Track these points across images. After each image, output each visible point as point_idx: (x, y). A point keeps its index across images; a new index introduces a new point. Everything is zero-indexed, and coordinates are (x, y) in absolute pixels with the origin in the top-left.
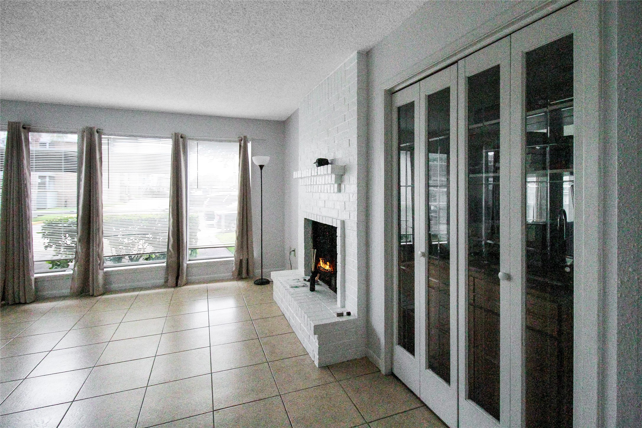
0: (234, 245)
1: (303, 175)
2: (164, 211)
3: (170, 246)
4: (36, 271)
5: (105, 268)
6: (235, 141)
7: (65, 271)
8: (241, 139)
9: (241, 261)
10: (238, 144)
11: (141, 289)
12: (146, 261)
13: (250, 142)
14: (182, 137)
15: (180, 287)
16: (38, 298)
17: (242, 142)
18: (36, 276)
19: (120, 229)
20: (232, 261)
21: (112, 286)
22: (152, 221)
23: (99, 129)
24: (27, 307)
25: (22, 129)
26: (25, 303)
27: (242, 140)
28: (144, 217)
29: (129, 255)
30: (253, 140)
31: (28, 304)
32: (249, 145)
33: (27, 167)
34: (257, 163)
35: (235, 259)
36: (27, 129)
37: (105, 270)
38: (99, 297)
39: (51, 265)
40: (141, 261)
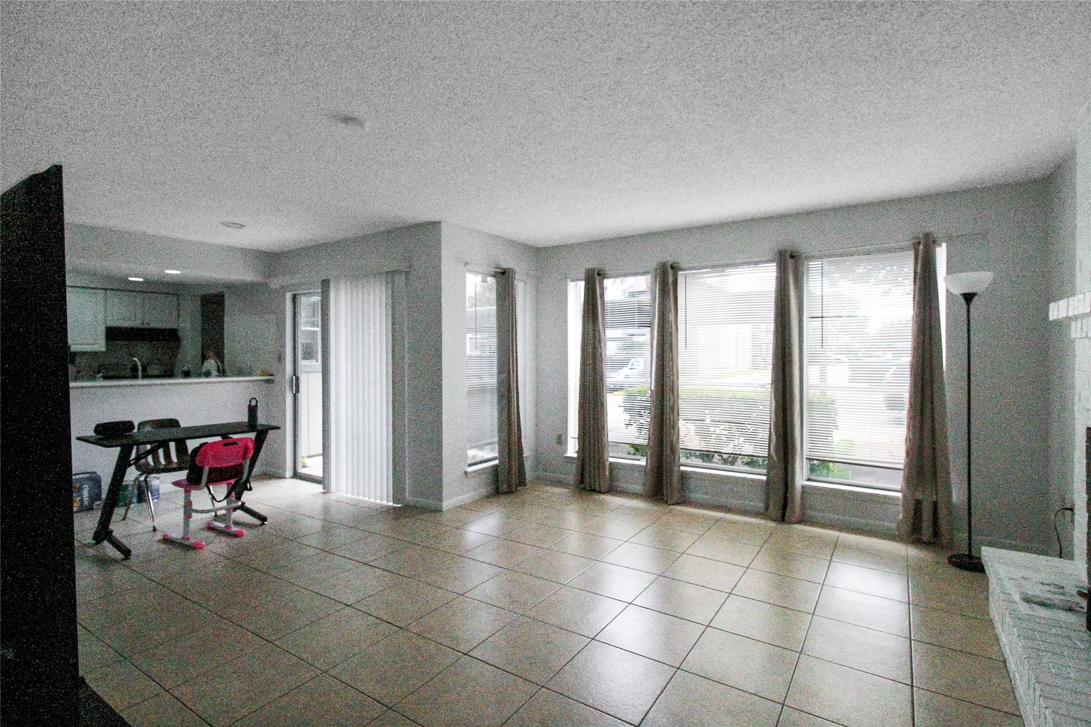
0: (902, 467)
1: (1071, 309)
2: (763, 386)
3: (772, 449)
4: (611, 454)
5: (682, 465)
6: (903, 249)
7: (639, 460)
8: (917, 240)
9: (918, 505)
10: (911, 254)
11: (729, 510)
12: (746, 468)
13: (944, 245)
14: (792, 257)
15: (789, 523)
16: (612, 490)
17: (921, 247)
18: (611, 460)
19: (706, 411)
20: (897, 498)
21: (692, 495)
22: (749, 402)
23: (674, 263)
24: (603, 497)
25: (596, 276)
26: (600, 492)
27: (919, 243)
28: (738, 396)
29: (720, 452)
30: (949, 239)
31: (602, 493)
32: (941, 254)
33: (602, 323)
34: (958, 291)
35: (905, 496)
36: (602, 275)
37: (682, 468)
38: (675, 506)
39: (632, 450)
40: (739, 466)
